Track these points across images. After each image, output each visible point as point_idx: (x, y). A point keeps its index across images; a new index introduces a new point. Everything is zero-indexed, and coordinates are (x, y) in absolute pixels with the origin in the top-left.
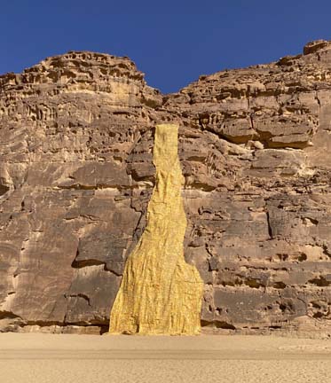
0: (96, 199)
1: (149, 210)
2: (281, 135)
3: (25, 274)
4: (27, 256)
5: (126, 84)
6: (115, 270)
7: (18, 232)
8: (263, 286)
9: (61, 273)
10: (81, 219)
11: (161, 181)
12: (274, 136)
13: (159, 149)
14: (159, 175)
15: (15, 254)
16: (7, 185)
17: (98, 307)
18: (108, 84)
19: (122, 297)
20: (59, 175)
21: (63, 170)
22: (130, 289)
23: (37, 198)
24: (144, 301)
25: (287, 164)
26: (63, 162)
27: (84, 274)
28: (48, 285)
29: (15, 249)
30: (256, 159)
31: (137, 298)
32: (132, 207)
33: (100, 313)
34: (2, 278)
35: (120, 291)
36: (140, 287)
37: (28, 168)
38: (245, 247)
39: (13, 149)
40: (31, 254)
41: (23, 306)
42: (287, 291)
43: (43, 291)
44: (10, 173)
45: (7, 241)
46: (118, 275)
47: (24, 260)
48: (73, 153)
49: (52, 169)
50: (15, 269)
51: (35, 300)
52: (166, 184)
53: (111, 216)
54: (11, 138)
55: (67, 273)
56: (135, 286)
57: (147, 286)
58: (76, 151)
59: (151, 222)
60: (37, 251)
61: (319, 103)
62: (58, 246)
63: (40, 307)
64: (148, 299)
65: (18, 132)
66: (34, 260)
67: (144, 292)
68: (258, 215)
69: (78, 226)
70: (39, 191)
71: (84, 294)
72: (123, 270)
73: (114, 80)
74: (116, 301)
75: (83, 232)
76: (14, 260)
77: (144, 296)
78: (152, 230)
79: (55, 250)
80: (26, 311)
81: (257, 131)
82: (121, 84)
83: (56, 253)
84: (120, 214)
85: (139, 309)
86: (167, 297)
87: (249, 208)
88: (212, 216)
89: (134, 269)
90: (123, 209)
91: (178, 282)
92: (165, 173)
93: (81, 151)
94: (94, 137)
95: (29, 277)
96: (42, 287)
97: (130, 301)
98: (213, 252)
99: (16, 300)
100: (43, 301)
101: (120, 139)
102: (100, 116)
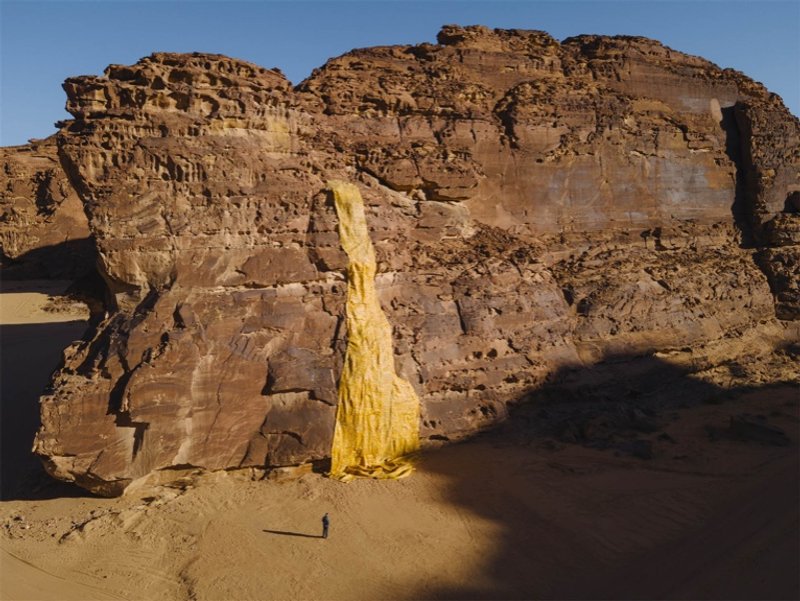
0: (279, 302)
1: (350, 315)
2: (448, 188)
3: (201, 413)
4: (200, 390)
5: (284, 118)
6: (328, 400)
7: (183, 360)
8: (466, 390)
9: (250, 406)
10: (264, 332)
11: (356, 275)
12: (440, 188)
13: (347, 229)
14: (354, 268)
15: (184, 390)
16: (137, 284)
17: (314, 446)
18: (265, 119)
19: (340, 429)
20: (222, 269)
21: (226, 262)
22: (349, 420)
23: (197, 305)
24: (366, 432)
25: (452, 223)
26: (224, 250)
27: (281, 404)
28: (236, 423)
29: (182, 384)
30: (421, 215)
31: (359, 430)
32: (325, 310)
33: (318, 453)
34: (172, 425)
35: (338, 424)
36: (361, 417)
37: (174, 260)
38: (445, 348)
39: (141, 229)
40: (205, 385)
41: (204, 454)
42: (486, 394)
43: (229, 431)
44: (142, 267)
45: (168, 375)
46: (331, 405)
47: (196, 395)
48: (237, 235)
49: (211, 260)
50: (187, 411)
51: (220, 443)
52: (361, 277)
53: (303, 324)
54: (135, 211)
55: (258, 404)
56: (355, 417)
57: (369, 415)
58: (241, 233)
59: (354, 331)
60: (212, 382)
61: (474, 137)
62: (242, 371)
63: (228, 450)
64: (370, 429)
65: (146, 202)
66: (210, 394)
67: (366, 422)
68: (448, 305)
69: (262, 342)
70: (198, 295)
71: (291, 430)
72: (337, 399)
73: (271, 112)
74: (336, 436)
75: (269, 348)
76: (184, 399)
77: (366, 426)
78: (358, 342)
79: (237, 377)
80: (210, 459)
81: (423, 179)
82: (278, 118)
83: (239, 381)
84: (313, 320)
85: (362, 440)
86: (387, 423)
87: (438, 296)
88: (407, 310)
89: (351, 397)
90: (316, 314)
91: (397, 404)
92: (360, 265)
93: (248, 233)
94: (263, 211)
95: (207, 416)
96: (227, 427)
97: (352, 433)
98: (421, 360)
99: (194, 448)
100: (232, 444)
101: (296, 213)
102: (264, 176)
